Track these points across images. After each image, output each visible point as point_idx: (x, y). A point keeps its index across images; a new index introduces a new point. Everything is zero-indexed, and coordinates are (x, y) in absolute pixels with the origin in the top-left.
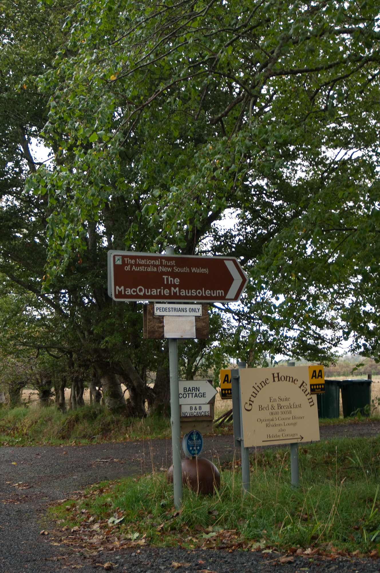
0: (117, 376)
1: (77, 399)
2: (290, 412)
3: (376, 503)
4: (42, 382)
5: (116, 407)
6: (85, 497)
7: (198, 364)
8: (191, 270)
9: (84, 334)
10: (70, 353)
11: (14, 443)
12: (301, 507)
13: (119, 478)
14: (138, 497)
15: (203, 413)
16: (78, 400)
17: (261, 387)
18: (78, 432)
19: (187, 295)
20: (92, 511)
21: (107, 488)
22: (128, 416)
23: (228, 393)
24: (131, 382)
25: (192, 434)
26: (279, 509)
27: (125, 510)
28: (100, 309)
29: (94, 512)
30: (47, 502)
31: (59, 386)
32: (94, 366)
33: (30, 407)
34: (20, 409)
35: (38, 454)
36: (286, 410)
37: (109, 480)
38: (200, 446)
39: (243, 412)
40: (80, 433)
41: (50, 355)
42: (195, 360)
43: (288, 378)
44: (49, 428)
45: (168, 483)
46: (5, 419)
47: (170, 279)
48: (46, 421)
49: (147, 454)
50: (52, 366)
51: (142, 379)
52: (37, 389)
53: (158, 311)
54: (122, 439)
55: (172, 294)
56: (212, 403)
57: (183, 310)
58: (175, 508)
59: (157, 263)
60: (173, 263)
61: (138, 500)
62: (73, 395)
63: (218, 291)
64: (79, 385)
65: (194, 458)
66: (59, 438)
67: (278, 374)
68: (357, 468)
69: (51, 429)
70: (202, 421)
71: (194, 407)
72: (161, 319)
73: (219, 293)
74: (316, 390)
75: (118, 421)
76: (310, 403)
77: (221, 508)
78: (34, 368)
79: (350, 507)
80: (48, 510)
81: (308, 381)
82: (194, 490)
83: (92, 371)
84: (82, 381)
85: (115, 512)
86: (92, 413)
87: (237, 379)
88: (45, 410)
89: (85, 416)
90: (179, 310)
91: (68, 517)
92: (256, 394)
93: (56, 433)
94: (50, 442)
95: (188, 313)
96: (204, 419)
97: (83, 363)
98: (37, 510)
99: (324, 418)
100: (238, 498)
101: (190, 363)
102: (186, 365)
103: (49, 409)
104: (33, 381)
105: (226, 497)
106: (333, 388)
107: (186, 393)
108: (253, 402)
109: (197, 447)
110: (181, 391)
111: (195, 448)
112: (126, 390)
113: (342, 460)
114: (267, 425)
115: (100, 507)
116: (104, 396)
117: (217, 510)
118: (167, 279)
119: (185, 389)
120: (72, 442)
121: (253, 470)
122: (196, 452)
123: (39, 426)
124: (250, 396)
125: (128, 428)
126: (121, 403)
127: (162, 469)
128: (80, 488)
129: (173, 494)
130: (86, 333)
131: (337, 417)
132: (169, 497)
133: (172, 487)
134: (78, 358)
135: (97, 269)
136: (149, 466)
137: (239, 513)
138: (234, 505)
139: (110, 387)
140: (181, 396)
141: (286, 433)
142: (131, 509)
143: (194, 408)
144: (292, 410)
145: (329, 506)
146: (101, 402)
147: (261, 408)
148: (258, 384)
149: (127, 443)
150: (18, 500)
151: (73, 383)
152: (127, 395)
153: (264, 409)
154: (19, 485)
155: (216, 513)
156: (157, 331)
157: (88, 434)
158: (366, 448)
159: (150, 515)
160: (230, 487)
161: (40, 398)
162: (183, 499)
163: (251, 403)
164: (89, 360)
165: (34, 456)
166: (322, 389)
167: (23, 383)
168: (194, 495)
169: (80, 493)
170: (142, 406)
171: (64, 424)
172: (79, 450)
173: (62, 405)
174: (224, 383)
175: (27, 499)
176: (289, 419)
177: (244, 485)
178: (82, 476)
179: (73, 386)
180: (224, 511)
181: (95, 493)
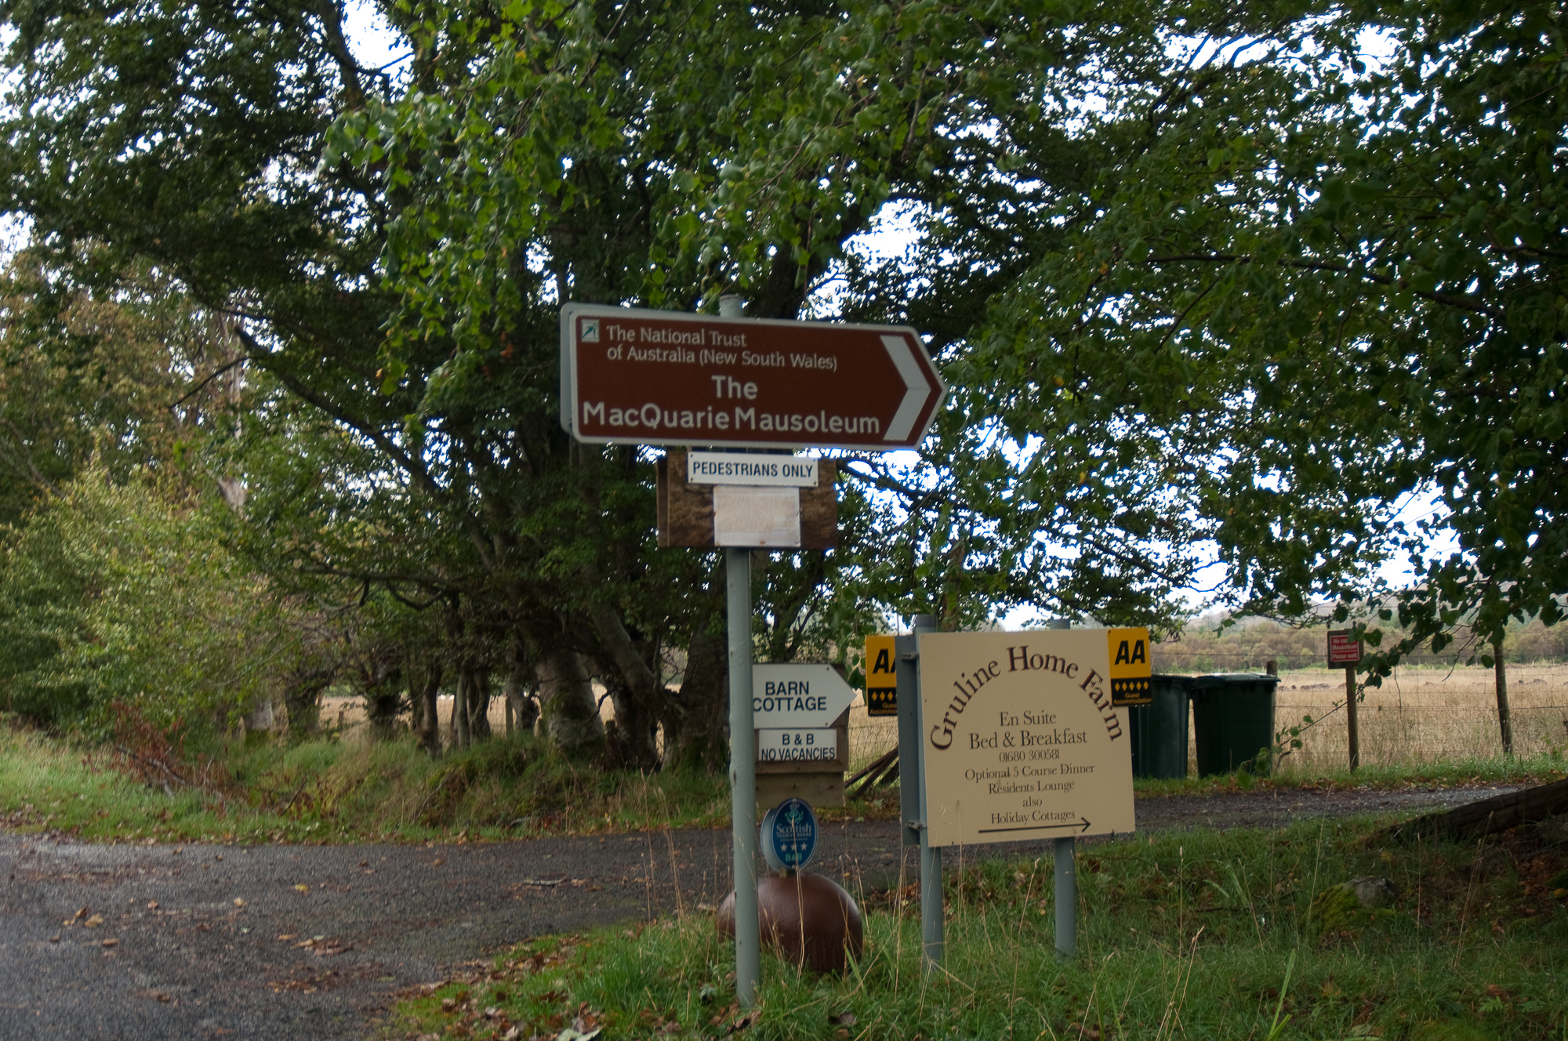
0: (581, 659)
1: (471, 720)
2: (1056, 754)
3: (1285, 1002)
4: (375, 673)
5: (578, 741)
6: (495, 975)
7: (802, 628)
8: (788, 361)
9: (491, 543)
10: (453, 594)
11: (300, 836)
12: (1080, 1008)
13: (586, 930)
14: (639, 975)
15: (817, 754)
16: (474, 723)
17: (976, 684)
18: (473, 810)
19: (778, 428)
20: (514, 1012)
21: (554, 954)
22: (609, 767)
23: (886, 699)
24: (618, 672)
25: (786, 809)
26: (1023, 1013)
27: (603, 1011)
28: (536, 473)
29: (519, 1016)
30: (389, 989)
31: (422, 686)
32: (518, 631)
33: (342, 740)
34: (314, 748)
35: (366, 865)
36: (1045, 747)
37: (558, 934)
38: (810, 841)
39: (928, 752)
40: (479, 812)
41: (399, 599)
42: (794, 617)
43: (1051, 661)
44: (393, 798)
45: (722, 940)
46: (275, 772)
47: (731, 385)
48: (387, 780)
49: (663, 866)
50: (405, 630)
51: (650, 667)
52: (360, 693)
53: (699, 471)
54: (593, 828)
55: (738, 426)
56: (841, 725)
57: (766, 470)
58: (739, 1006)
59: (698, 339)
60: (740, 340)
61: (637, 984)
62: (459, 709)
63: (862, 421)
64: (478, 683)
65: (792, 873)
66: (423, 824)
67: (1024, 649)
68: (1235, 911)
69: (399, 800)
70: (815, 775)
71: (793, 735)
72: (705, 494)
73: (866, 424)
74: (1127, 695)
75: (584, 780)
76: (1110, 729)
77: (865, 1007)
78: (354, 637)
79: (1214, 1012)
80: (395, 1010)
81: (1107, 671)
82: (792, 958)
83: (511, 643)
84: (486, 670)
85: (576, 1015)
86: (511, 757)
87: (912, 663)
88: (385, 751)
89: (491, 768)
90: (757, 470)
91: (448, 1028)
92: (964, 704)
93: (413, 810)
94: (399, 832)
95: (780, 480)
96: (820, 769)
97: (490, 622)
98: (365, 1009)
99: (1146, 777)
100: (912, 982)
101: (782, 624)
102: (770, 630)
103: (395, 746)
104: (350, 671)
105: (878, 979)
106: (1172, 697)
107: (773, 697)
108: (954, 724)
109: (799, 844)
110: (759, 692)
111: (794, 847)
112: (604, 697)
113: (1195, 889)
114: (992, 789)
115: (536, 1002)
116: (544, 712)
117: (854, 1012)
118: (725, 384)
119: (769, 686)
120: (458, 835)
121: (950, 911)
122: (797, 857)
123: (368, 791)
124: (947, 709)
125: (609, 799)
126: (590, 731)
127: (702, 906)
128: (481, 951)
129: (734, 968)
130: (497, 542)
131: (1181, 777)
132: (723, 977)
133: (733, 950)
134: (475, 608)
135: (529, 364)
136: (668, 898)
137: (914, 1021)
138: (900, 1002)
139: (561, 689)
140: (757, 705)
141: (1044, 809)
142: (619, 1008)
143: (792, 739)
144: (1062, 748)
145: (1158, 1006)
146: (536, 728)
147: (975, 741)
148: (970, 676)
149: (607, 837)
150: (312, 982)
151: (460, 678)
152: (608, 711)
153: (986, 744)
154: (315, 943)
155: (850, 1021)
156: (694, 527)
157: (503, 813)
158: (1259, 857)
159: (670, 1024)
160: (891, 952)
161: (371, 717)
162: (761, 982)
163: (949, 727)
164: (504, 614)
165: (354, 869)
166: (1144, 693)
167: (324, 675)
168: (791, 973)
169: (479, 966)
170: (650, 741)
171: (435, 787)
172: (478, 855)
173: (430, 738)
174: (875, 671)
175: (335, 979)
176: (1052, 772)
177: (928, 949)
178: (485, 921)
179: (459, 685)
180: (873, 1014)
181: (521, 966)
